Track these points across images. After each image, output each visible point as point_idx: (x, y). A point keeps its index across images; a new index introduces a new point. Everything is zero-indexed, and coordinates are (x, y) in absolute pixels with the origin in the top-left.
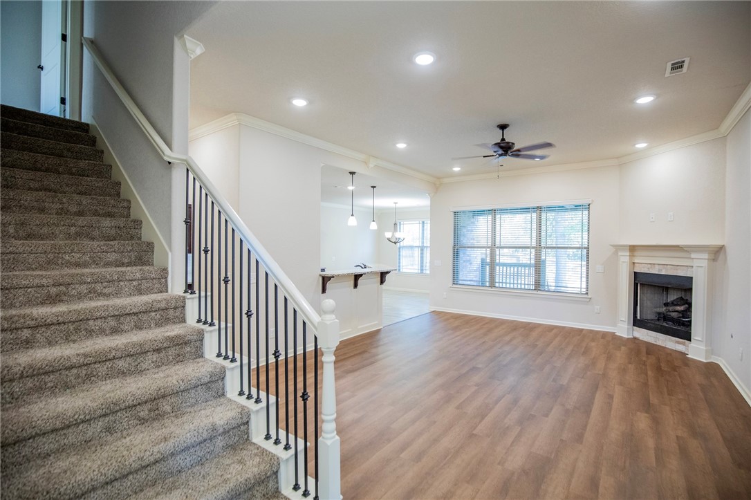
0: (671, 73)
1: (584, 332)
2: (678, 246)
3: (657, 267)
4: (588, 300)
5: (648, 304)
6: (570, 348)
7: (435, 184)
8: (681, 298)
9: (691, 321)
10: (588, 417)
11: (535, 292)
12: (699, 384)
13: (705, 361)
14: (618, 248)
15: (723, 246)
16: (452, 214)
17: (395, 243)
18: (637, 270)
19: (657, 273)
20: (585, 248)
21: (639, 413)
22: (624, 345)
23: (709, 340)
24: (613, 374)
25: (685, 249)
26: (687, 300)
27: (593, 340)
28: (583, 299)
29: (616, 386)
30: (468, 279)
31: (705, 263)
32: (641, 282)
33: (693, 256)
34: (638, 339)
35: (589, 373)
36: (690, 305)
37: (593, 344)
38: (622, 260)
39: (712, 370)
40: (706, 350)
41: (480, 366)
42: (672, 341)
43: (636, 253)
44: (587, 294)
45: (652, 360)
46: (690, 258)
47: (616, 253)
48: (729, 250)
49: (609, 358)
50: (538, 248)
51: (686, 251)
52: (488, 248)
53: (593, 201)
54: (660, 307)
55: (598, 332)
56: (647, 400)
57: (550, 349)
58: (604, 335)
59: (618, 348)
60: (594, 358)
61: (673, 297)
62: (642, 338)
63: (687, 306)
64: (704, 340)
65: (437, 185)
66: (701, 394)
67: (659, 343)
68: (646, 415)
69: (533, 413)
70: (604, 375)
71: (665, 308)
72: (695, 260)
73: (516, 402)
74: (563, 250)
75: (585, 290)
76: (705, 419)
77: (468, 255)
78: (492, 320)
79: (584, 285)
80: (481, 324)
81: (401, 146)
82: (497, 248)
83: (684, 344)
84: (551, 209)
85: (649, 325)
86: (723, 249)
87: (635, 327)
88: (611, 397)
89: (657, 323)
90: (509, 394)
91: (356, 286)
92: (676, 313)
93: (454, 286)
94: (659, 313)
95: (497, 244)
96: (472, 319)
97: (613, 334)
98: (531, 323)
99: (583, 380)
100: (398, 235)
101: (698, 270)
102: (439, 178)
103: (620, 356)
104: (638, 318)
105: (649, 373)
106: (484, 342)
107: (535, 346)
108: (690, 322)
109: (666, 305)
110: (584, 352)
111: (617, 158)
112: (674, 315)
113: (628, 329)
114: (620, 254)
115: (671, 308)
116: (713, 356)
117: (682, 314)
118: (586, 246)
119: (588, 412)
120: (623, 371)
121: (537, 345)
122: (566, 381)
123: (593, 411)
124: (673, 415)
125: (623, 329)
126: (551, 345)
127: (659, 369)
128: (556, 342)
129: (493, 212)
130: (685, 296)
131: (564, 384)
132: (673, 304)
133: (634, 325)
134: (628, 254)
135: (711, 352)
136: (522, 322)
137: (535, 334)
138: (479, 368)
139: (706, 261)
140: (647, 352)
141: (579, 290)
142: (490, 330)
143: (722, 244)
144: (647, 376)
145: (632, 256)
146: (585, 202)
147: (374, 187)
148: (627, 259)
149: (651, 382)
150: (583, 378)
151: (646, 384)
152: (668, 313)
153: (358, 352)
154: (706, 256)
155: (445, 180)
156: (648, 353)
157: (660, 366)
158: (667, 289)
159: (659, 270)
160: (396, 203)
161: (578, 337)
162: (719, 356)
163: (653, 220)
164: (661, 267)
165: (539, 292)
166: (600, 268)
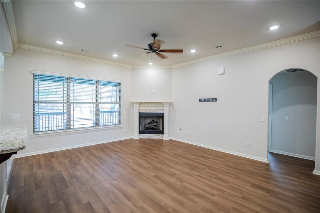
3: (149, 110)
4: (121, 127)
8: (154, 121)
11: (97, 128)
13: (168, 139)
14: (133, 103)
18: (140, 112)
20: (118, 103)
25: (163, 103)
28: (119, 126)
32: (142, 116)
33: (164, 106)
34: (142, 139)
38: (135, 108)
42: (155, 136)
43: (142, 105)
44: (120, 124)
52: (65, 103)
53: (122, 82)
62: (143, 138)
63: (156, 123)
64: (168, 133)
71: (149, 125)
82: (72, 103)
83: (161, 136)
85: (146, 132)
86: (171, 103)
87: (140, 134)
93: (36, 133)
95: (72, 100)
101: (165, 110)
104: (141, 130)
109: (149, 123)
114: (134, 106)
125: (136, 136)
139: (168, 107)
145: (139, 106)
146: (118, 81)
148: (137, 108)
159: (150, 111)
163: (147, 92)
164: (151, 110)
165: (99, 127)
166: (125, 112)
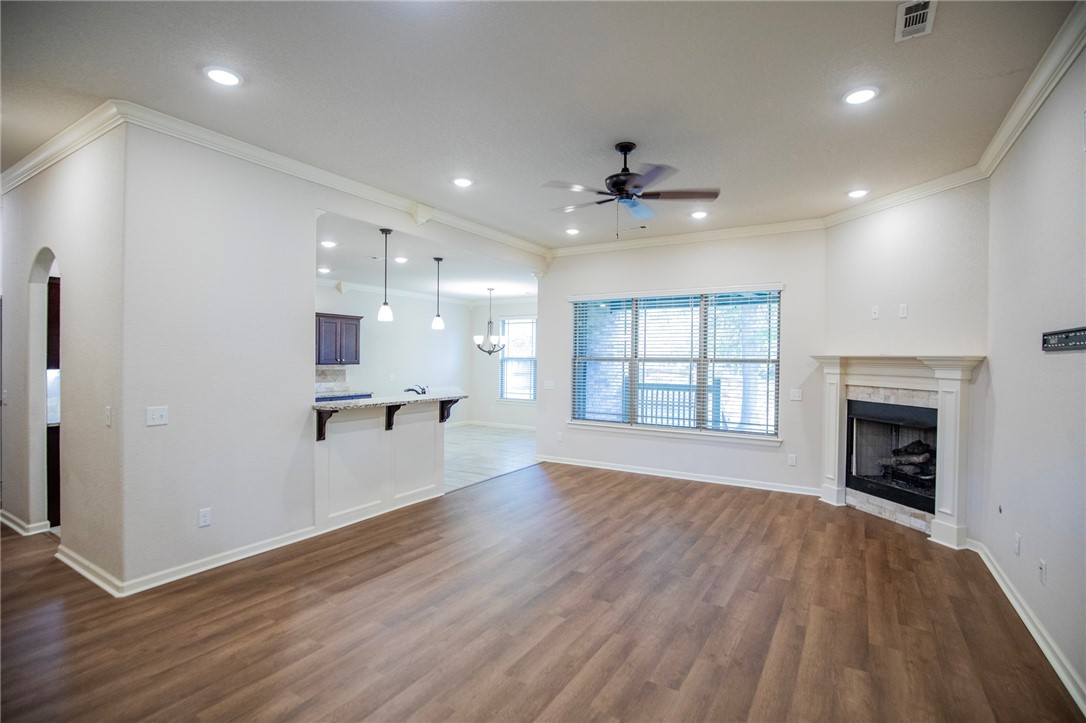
0: (904, 34)
1: (770, 497)
2: (914, 359)
3: (882, 391)
4: (778, 444)
5: (869, 451)
6: (746, 527)
7: (545, 258)
8: (919, 443)
9: (934, 479)
10: (754, 687)
11: (697, 432)
12: (949, 597)
13: (956, 548)
14: (823, 361)
15: (985, 358)
16: (572, 306)
17: (490, 353)
18: (852, 397)
19: (882, 401)
20: (773, 361)
21: (848, 671)
22: (832, 521)
23: (964, 515)
24: (810, 580)
25: (926, 363)
26: (928, 445)
27: (783, 512)
28: (772, 442)
29: (813, 607)
30: (603, 411)
31: (956, 387)
32: (861, 417)
33: (938, 374)
34: (854, 509)
35: (769, 579)
36: (933, 454)
37: (782, 520)
38: (829, 381)
39: (968, 566)
40: (959, 530)
41: (583, 570)
42: (905, 513)
43: (851, 370)
44: (776, 434)
45: (873, 549)
46: (934, 378)
47: (820, 370)
48: (994, 364)
49: (806, 546)
50: (702, 362)
51: (927, 366)
52: (627, 360)
53: (785, 286)
54: (886, 457)
55: (791, 496)
56: (863, 635)
57: (711, 531)
58: (802, 501)
59: (822, 527)
60: (780, 548)
61: (906, 440)
62: (858, 507)
63: (928, 455)
64: (956, 513)
65: (547, 259)
66: (953, 618)
67: (886, 516)
68: (861, 673)
69: (652, 680)
70: (795, 583)
71: (894, 459)
72: (940, 381)
73: (627, 649)
74: (752, 365)
75: (773, 428)
76: (965, 680)
77: (603, 373)
78: (631, 477)
79: (772, 422)
80: (607, 487)
81: (463, 183)
82: (640, 360)
83: (923, 518)
84: (723, 300)
85: (869, 486)
86: (985, 363)
87: (849, 489)
88: (800, 632)
89: (883, 482)
90: (618, 632)
91: (389, 425)
92: (912, 467)
93: (575, 422)
94: (886, 467)
95: (641, 354)
96: (599, 476)
97: (816, 500)
98: (691, 481)
99: (757, 594)
100: (494, 340)
101: (945, 397)
102: (550, 248)
103: (824, 541)
104: (854, 474)
105: (869, 575)
106: (605, 520)
107: (687, 525)
108: (933, 481)
109: (897, 452)
110: (765, 535)
111: (822, 217)
112: (909, 470)
113: (838, 491)
114: (826, 370)
115: (904, 459)
116: (968, 540)
117: (921, 468)
118: (775, 358)
119: (756, 672)
120: (826, 572)
121: (691, 523)
122: (727, 599)
123: (766, 667)
124: (908, 670)
125: (831, 491)
126: (714, 524)
127: (884, 567)
128: (724, 516)
129: (633, 303)
130: (926, 439)
131: (723, 605)
132: (907, 451)
133: (847, 486)
134: (838, 370)
135: (965, 533)
136: (677, 481)
137: (692, 502)
138: (581, 574)
139: (959, 382)
140: (866, 532)
141: (765, 428)
142: (621, 497)
143: (984, 355)
144: (865, 582)
145: (844, 374)
146: (774, 287)
147: (439, 260)
148: (836, 379)
149: (872, 596)
150: (756, 591)
151: (862, 601)
152: (899, 467)
153: (376, 545)
154: (958, 374)
155: (561, 252)
156: (868, 535)
157: (887, 561)
158: (897, 428)
159: (886, 397)
160: (491, 290)
161: (761, 507)
162: (979, 541)
163: (876, 316)
164: (888, 392)
165: (704, 432)
166: (795, 394)
